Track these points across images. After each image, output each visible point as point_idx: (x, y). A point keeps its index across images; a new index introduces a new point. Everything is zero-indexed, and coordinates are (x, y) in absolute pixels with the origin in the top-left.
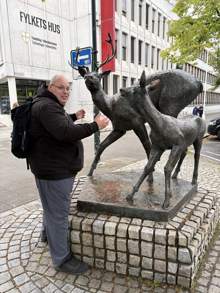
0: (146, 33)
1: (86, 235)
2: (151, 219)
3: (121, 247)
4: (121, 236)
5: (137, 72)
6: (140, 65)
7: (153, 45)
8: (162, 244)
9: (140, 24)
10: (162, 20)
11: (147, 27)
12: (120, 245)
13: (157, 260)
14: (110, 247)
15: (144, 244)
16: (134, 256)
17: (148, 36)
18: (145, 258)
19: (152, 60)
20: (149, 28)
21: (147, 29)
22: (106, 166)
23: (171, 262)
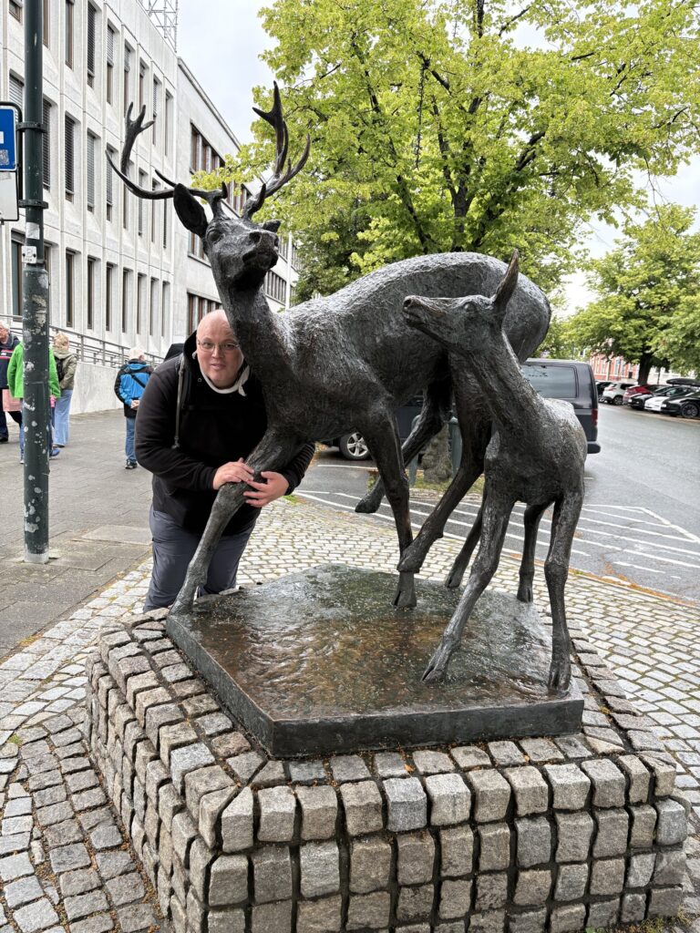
0: (88, 99)
1: (367, 851)
2: (535, 733)
3: (495, 856)
4: (492, 817)
5: (62, 222)
6: (71, 201)
7: (111, 144)
8: (613, 808)
9: (69, 63)
10: (135, 69)
11: (90, 77)
12: (492, 849)
13: (601, 862)
14: (456, 866)
15: (570, 822)
16: (535, 872)
17: (94, 107)
18: (568, 867)
19: (109, 192)
20: (95, 81)
21: (90, 84)
22: (78, 564)
23: (639, 854)
